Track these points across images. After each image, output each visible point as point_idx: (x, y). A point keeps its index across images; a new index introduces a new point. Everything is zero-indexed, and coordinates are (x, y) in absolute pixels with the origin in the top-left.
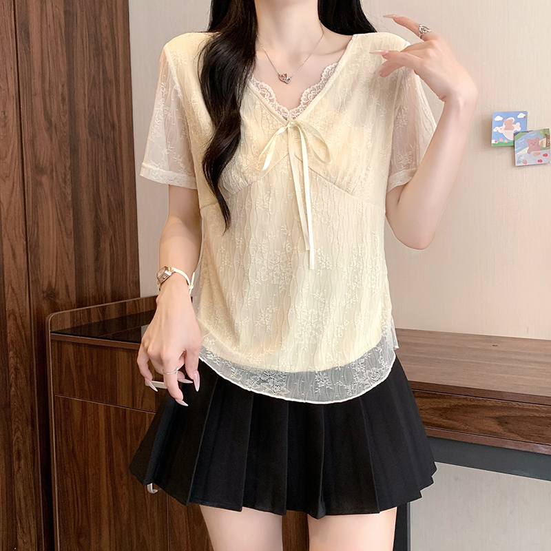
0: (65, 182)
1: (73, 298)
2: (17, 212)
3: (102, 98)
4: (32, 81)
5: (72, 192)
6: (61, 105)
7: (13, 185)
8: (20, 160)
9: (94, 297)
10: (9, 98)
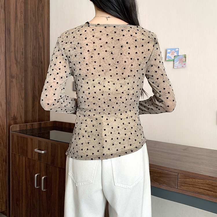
0: (22, 81)
1: (23, 120)
2: (3, 91)
3: (38, 53)
4: (11, 47)
5: (24, 85)
6: (21, 55)
7: (2, 82)
8: (5, 73)
9: (31, 120)
10: (2, 53)
